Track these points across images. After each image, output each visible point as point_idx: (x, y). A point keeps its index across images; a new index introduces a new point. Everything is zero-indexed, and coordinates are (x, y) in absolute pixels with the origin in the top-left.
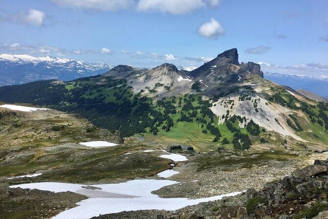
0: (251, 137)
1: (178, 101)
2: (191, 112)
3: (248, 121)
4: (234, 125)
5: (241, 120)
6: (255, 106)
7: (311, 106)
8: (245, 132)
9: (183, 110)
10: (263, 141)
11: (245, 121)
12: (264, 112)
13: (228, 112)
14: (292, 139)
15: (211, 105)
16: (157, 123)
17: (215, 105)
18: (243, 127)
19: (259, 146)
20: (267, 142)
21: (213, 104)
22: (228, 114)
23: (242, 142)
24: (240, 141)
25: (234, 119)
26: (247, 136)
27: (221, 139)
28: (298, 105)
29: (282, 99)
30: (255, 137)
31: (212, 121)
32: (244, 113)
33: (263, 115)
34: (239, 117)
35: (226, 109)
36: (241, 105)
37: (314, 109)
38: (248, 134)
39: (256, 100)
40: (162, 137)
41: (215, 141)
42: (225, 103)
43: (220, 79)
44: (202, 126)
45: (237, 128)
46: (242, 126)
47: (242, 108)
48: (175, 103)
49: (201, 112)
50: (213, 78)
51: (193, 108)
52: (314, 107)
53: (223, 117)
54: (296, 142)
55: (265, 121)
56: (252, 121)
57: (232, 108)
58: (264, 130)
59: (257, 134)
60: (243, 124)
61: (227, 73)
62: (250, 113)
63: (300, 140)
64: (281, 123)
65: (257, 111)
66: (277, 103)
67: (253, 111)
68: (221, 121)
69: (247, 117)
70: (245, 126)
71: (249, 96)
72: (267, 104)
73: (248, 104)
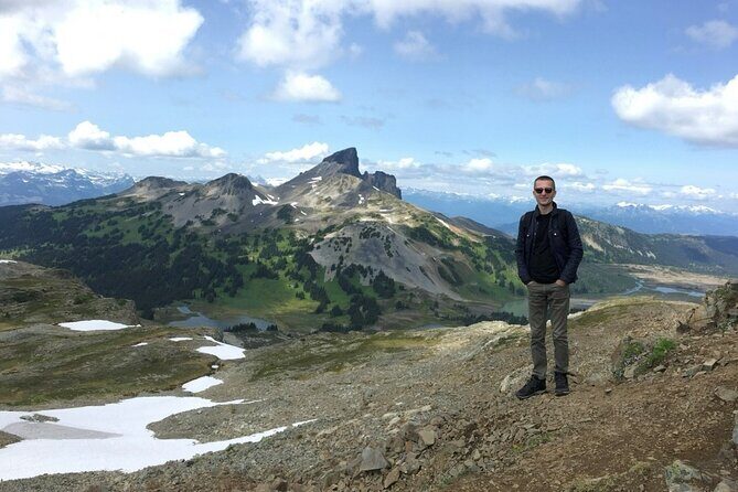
0: (380, 302)
1: (252, 243)
2: (276, 259)
3: (376, 274)
4: (352, 281)
5: (364, 272)
6: (387, 247)
7: (474, 243)
8: (370, 293)
9: (261, 256)
10: (400, 307)
11: (371, 273)
12: (403, 257)
13: (341, 258)
14: (446, 299)
15: (311, 248)
16: (216, 281)
17: (319, 247)
18: (368, 284)
19: (393, 315)
20: (407, 308)
21: (316, 246)
22: (341, 263)
23: (364, 311)
24: (361, 309)
25: (353, 270)
26: (373, 302)
27: (330, 308)
28: (456, 243)
29: (431, 235)
30: (386, 300)
31: (314, 277)
32: (368, 260)
33: (401, 264)
34: (360, 267)
35: (339, 254)
36: (363, 245)
37: (479, 249)
38: (376, 296)
39: (387, 238)
40: (223, 307)
41: (319, 311)
42: (336, 243)
43: (328, 200)
44: (297, 286)
45: (357, 287)
46: (365, 282)
47: (365, 251)
48: (247, 244)
49: (294, 261)
50: (316, 200)
51: (279, 254)
52: (479, 245)
53: (333, 268)
54: (452, 304)
55: (404, 272)
56: (382, 274)
57: (347, 251)
58: (402, 288)
59: (391, 295)
60: (368, 279)
61: (340, 191)
62: (379, 260)
63: (459, 299)
64: (429, 275)
65: (390, 255)
66: (424, 241)
67: (384, 256)
68: (330, 276)
69: (373, 267)
70: (371, 281)
71: (377, 230)
72: (406, 243)
73: (375, 244)
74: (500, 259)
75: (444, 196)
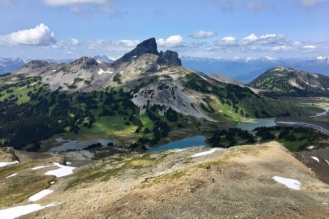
0: (169, 124)
1: (99, 96)
2: (113, 105)
3: (167, 109)
4: (154, 114)
5: (161, 108)
6: (173, 94)
7: (220, 88)
8: (165, 120)
9: (104, 104)
10: (180, 126)
11: (165, 109)
12: (181, 99)
13: (148, 101)
14: (205, 120)
15: (132, 97)
16: (78, 121)
17: (136, 96)
18: (163, 115)
19: (176, 131)
20: (184, 127)
21: (134, 95)
22: (148, 104)
23: (161, 129)
24: (159, 129)
25: (156, 107)
26: (166, 124)
27: (143, 129)
28: (210, 89)
29: (196, 84)
30: (173, 123)
31: (134, 113)
32: (163, 102)
33: (181, 102)
34: (159, 106)
35: (147, 99)
36: (160, 93)
37: (223, 92)
38: (167, 121)
39: (173, 88)
40: (84, 135)
41: (137, 131)
42: (145, 93)
43: (140, 69)
44: (125, 119)
45: (157, 116)
46: (161, 114)
47: (161, 96)
48: (96, 97)
49: (123, 105)
50: (134, 69)
51: (115, 101)
52: (223, 89)
53: (144, 107)
54: (208, 123)
55: (182, 107)
56: (170, 108)
57: (151, 98)
58: (181, 116)
59: (176, 120)
60: (163, 112)
61: (147, 63)
62: (169, 101)
63: (212, 120)
64: (196, 108)
65: (174, 98)
66: (192, 89)
67: (171, 99)
68: (143, 112)
69: (166, 105)
70: (165, 113)
71: (167, 85)
72: (183, 91)
73: (166, 92)
74: (235, 97)
75: (208, 60)
